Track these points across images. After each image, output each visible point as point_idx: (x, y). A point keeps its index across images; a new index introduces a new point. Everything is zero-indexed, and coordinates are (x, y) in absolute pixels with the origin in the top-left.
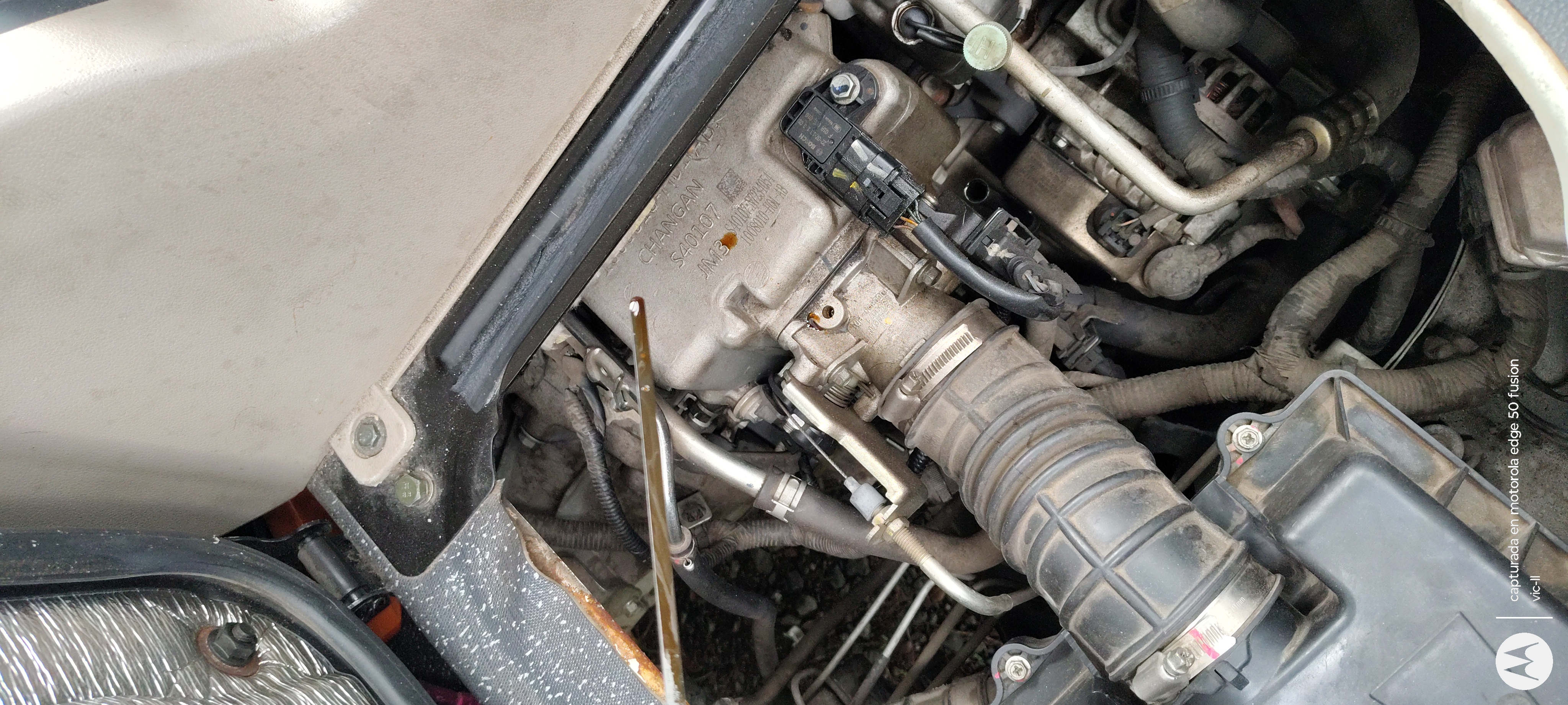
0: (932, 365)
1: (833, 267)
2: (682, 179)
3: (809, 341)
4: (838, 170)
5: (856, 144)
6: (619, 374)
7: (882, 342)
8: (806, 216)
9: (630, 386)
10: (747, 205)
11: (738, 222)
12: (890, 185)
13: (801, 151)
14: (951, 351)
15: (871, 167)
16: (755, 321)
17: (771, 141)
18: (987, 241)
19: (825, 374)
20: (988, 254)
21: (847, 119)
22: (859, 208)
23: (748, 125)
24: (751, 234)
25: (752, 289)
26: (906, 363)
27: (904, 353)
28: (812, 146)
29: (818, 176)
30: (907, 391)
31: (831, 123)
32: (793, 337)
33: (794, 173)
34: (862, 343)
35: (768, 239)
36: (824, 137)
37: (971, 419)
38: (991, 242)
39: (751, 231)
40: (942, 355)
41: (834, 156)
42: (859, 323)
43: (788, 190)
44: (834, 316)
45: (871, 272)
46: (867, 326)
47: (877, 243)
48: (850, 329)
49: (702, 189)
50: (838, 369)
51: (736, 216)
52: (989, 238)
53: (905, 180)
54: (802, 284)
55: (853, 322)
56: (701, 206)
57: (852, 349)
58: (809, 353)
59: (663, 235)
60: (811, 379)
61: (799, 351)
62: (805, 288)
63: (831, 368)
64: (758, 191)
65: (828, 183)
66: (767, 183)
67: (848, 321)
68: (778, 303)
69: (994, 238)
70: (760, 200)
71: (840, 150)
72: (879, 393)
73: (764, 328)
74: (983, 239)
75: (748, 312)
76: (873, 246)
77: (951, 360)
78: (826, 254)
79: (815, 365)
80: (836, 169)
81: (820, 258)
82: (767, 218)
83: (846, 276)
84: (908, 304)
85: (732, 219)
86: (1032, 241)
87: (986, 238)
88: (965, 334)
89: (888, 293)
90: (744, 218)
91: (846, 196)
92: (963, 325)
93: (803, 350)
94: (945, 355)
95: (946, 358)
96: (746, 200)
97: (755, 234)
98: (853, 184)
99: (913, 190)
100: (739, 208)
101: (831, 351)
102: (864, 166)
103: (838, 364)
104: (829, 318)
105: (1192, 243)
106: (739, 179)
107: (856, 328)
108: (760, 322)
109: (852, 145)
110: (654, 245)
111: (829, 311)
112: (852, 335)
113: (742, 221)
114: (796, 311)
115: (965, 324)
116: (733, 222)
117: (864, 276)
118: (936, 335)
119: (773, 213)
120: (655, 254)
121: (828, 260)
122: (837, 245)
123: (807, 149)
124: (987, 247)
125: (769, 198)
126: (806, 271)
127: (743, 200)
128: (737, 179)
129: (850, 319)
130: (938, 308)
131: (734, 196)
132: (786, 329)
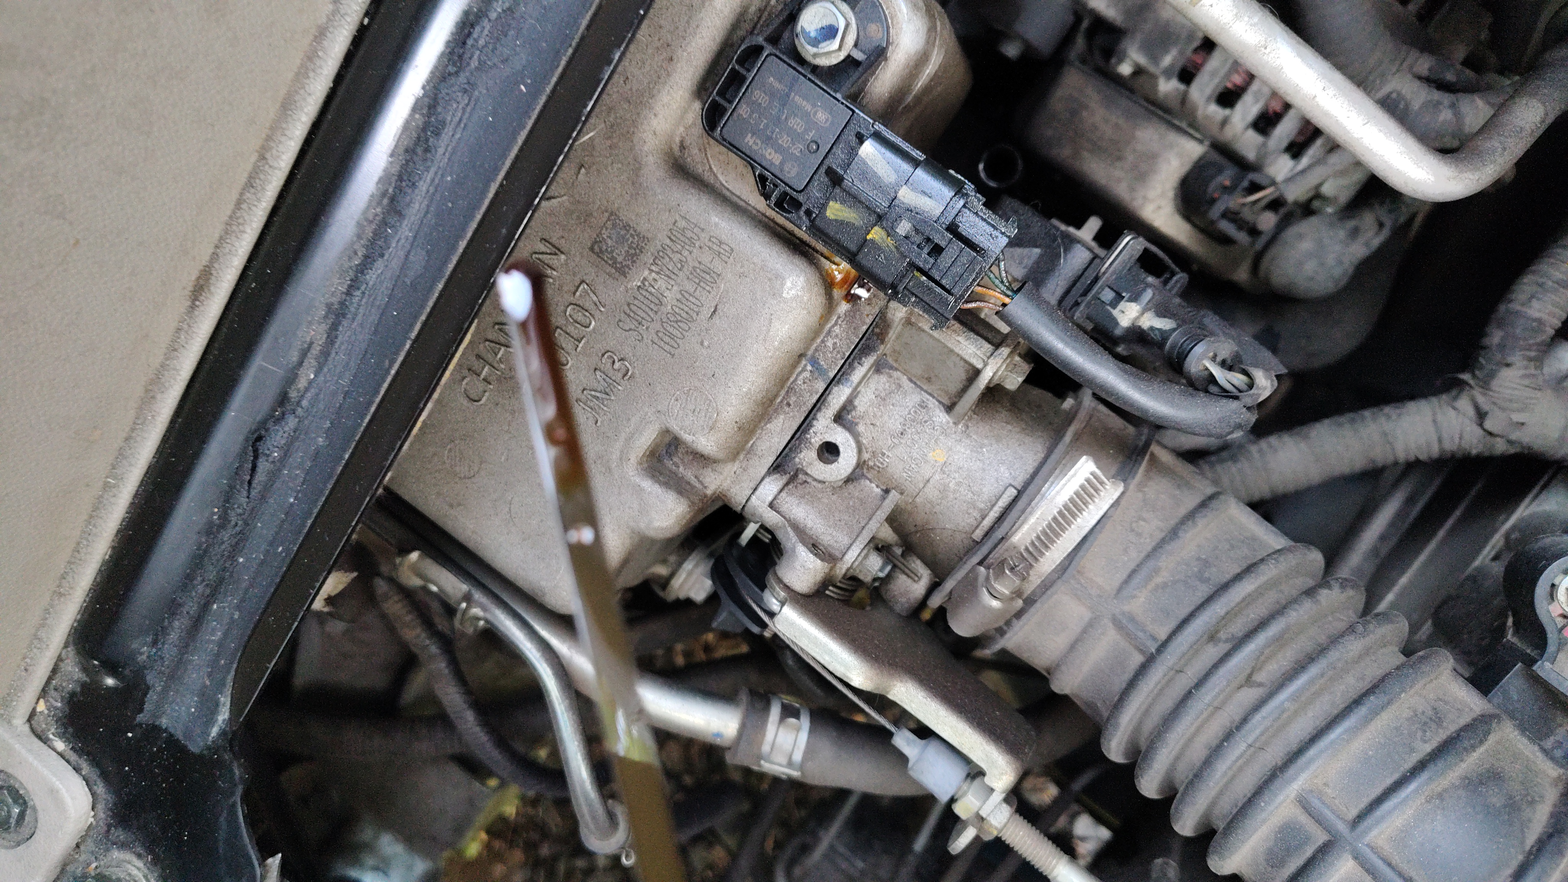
1: (832, 375)
3: (800, 509)
4: (838, 205)
5: (869, 149)
6: (460, 595)
7: (931, 492)
8: (776, 294)
9: (484, 609)
10: (655, 280)
11: (643, 315)
12: (953, 229)
13: (753, 168)
14: (1069, 510)
15: (906, 195)
16: (697, 485)
17: (682, 147)
18: (1108, 295)
19: (841, 569)
20: (1117, 324)
21: (839, 96)
22: (890, 280)
23: (635, 123)
24: (672, 336)
25: (687, 438)
26: (988, 534)
27: (976, 514)
28: (772, 157)
29: (793, 216)
30: (1003, 594)
31: (808, 107)
32: (771, 505)
34: (894, 495)
35: (706, 343)
37: (1117, 624)
38: (1119, 297)
39: (671, 330)
40: (1055, 519)
41: (822, 177)
42: (886, 464)
43: (733, 246)
44: (841, 459)
45: (896, 369)
46: (901, 467)
47: (908, 322)
48: (869, 475)
49: (563, 257)
50: (863, 554)
51: (636, 302)
52: (1112, 289)
53: (976, 214)
54: (776, 411)
55: (875, 465)
56: (565, 288)
57: (879, 512)
58: (805, 534)
59: (500, 349)
60: (815, 584)
61: (787, 533)
62: (782, 417)
63: (851, 557)
64: (673, 252)
65: (815, 229)
66: (689, 236)
67: (865, 461)
68: (738, 453)
69: (1127, 291)
70: (680, 270)
71: (834, 163)
72: (929, 572)
73: (714, 493)
74: (1099, 293)
75: (681, 469)
76: (900, 327)
77: (1073, 526)
78: (814, 353)
79: (822, 560)
80: (831, 203)
81: (804, 362)
82: (697, 302)
83: (854, 385)
84: (970, 418)
85: (631, 310)
86: (1175, 278)
87: (1107, 289)
88: (1092, 474)
89: (931, 405)
90: (652, 306)
91: (860, 257)
92: (1084, 458)
93: (794, 531)
94: (1060, 519)
95: (1062, 522)
96: (652, 271)
97: (679, 335)
98: (873, 231)
99: (995, 233)
100: (639, 287)
101: (843, 523)
102: (893, 195)
103: (862, 546)
104: (832, 462)
105: (1330, 210)
106: (632, 231)
107: (879, 472)
108: (705, 487)
109: (860, 152)
110: (486, 369)
111: (830, 451)
112: (873, 485)
113: (650, 313)
114: (771, 459)
115: (1086, 454)
116: (632, 314)
117: (883, 378)
118: (1038, 480)
119: (709, 292)
120: (491, 387)
121: (818, 363)
122: (834, 334)
123: (764, 164)
124: (1114, 309)
125: (697, 265)
126: (782, 387)
127: (646, 273)
128: (628, 231)
129: (866, 456)
130: (1022, 420)
131: (628, 266)
132: (757, 493)
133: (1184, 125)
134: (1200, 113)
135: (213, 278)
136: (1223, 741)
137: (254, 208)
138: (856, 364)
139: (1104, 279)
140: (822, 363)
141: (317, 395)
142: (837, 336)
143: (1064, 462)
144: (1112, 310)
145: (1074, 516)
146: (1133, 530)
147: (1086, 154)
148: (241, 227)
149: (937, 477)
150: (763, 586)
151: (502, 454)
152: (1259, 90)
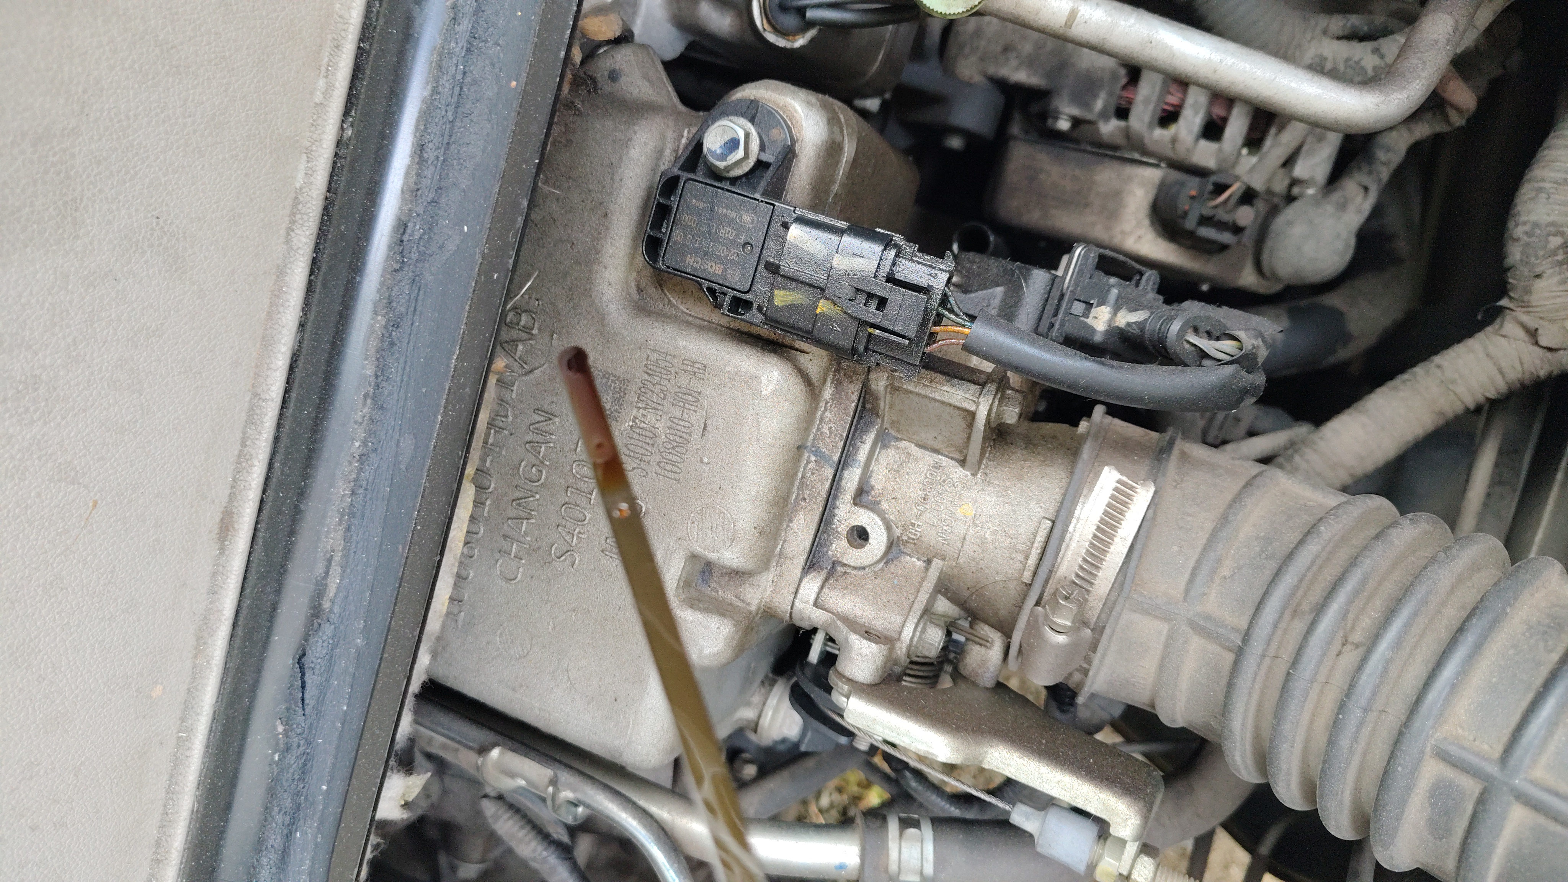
0: (1085, 560)
1: (836, 458)
2: (515, 417)
3: (846, 600)
4: (782, 292)
5: (796, 232)
6: (546, 780)
7: (970, 549)
8: (757, 394)
9: (574, 790)
10: (644, 416)
11: (643, 451)
12: (891, 279)
13: (700, 284)
14: (1106, 524)
15: (841, 263)
16: (740, 604)
17: (640, 290)
18: (1078, 308)
19: (901, 650)
20: (1093, 330)
21: (757, 196)
22: (848, 345)
23: (589, 281)
24: (672, 463)
25: (712, 556)
26: (1035, 574)
27: (1020, 557)
28: (713, 269)
29: (747, 316)
30: (1065, 627)
31: (732, 214)
32: (816, 604)
33: (701, 328)
34: (937, 564)
35: (706, 460)
36: (729, 244)
37: (1196, 627)
38: (1089, 305)
39: (670, 457)
40: (1095, 536)
41: (762, 271)
42: (919, 534)
43: (705, 362)
44: (871, 540)
45: (902, 439)
46: (933, 532)
47: (894, 389)
48: (907, 551)
49: (557, 420)
50: (919, 629)
51: (632, 441)
52: (1080, 301)
53: (911, 260)
54: (795, 510)
55: (909, 538)
56: (567, 449)
57: (925, 583)
58: (857, 623)
59: (522, 523)
60: (877, 670)
61: (838, 627)
62: (801, 514)
63: (908, 632)
64: (654, 385)
65: (772, 321)
66: (663, 366)
67: (898, 537)
68: (769, 561)
69: (1093, 298)
70: (664, 399)
71: (770, 256)
72: (999, 634)
73: (759, 609)
74: (1070, 308)
75: (721, 592)
76: (888, 395)
77: (1115, 539)
78: (813, 443)
79: (876, 643)
80: (776, 292)
81: (806, 455)
82: (687, 424)
83: (862, 464)
84: (986, 468)
85: (629, 450)
86: (1144, 278)
87: (1076, 303)
88: (1118, 482)
89: (944, 464)
90: (648, 440)
91: (815, 333)
92: (1106, 469)
93: (844, 623)
94: (1099, 535)
95: (1104, 537)
96: (640, 408)
97: (679, 460)
98: (820, 305)
99: (934, 271)
100: (632, 426)
101: (892, 603)
102: (828, 266)
103: (915, 620)
104: (863, 546)
105: (1311, 191)
106: (612, 378)
107: (915, 544)
108: (748, 604)
109: (788, 238)
110: (514, 547)
111: (861, 535)
112: (915, 559)
113: (647, 447)
114: (802, 559)
115: (1107, 465)
116: (632, 454)
117: (891, 452)
118: (1067, 504)
119: (695, 411)
120: (523, 561)
121: (821, 452)
122: (827, 420)
123: (709, 277)
124: (1088, 318)
125: (678, 390)
126: (792, 484)
127: (635, 410)
128: (608, 379)
129: (897, 532)
130: (1039, 454)
131: (616, 411)
132: (799, 595)
133: (1137, 156)
134: (1147, 141)
135: (235, 516)
136: (1338, 714)
137: (257, 442)
138: (859, 444)
139: (1069, 293)
140: (824, 450)
141: (346, 597)
142: (830, 420)
143: (1089, 480)
144: (1086, 320)
145: (1114, 528)
146: (1181, 528)
147: (1053, 212)
148: (249, 462)
149: (971, 532)
150: (828, 689)
151: (548, 624)
152: (1196, 102)
